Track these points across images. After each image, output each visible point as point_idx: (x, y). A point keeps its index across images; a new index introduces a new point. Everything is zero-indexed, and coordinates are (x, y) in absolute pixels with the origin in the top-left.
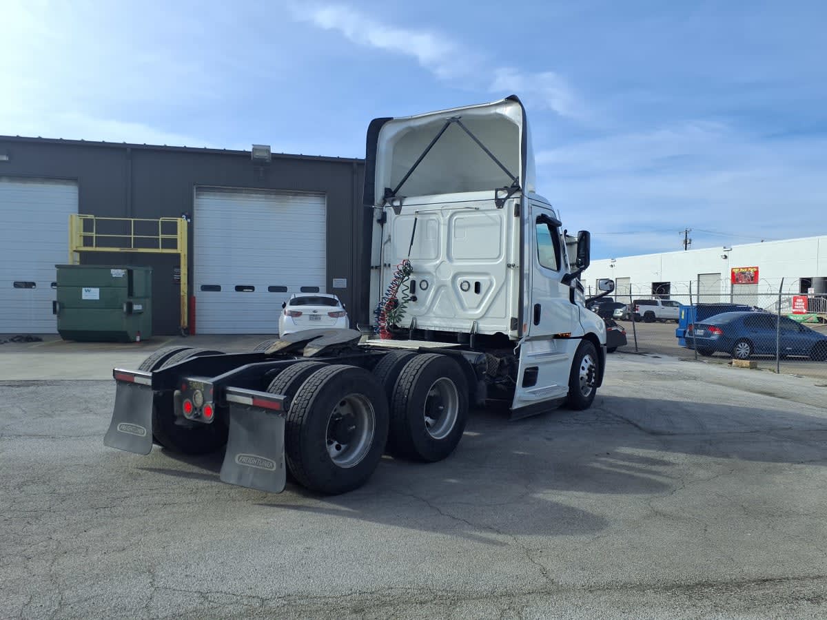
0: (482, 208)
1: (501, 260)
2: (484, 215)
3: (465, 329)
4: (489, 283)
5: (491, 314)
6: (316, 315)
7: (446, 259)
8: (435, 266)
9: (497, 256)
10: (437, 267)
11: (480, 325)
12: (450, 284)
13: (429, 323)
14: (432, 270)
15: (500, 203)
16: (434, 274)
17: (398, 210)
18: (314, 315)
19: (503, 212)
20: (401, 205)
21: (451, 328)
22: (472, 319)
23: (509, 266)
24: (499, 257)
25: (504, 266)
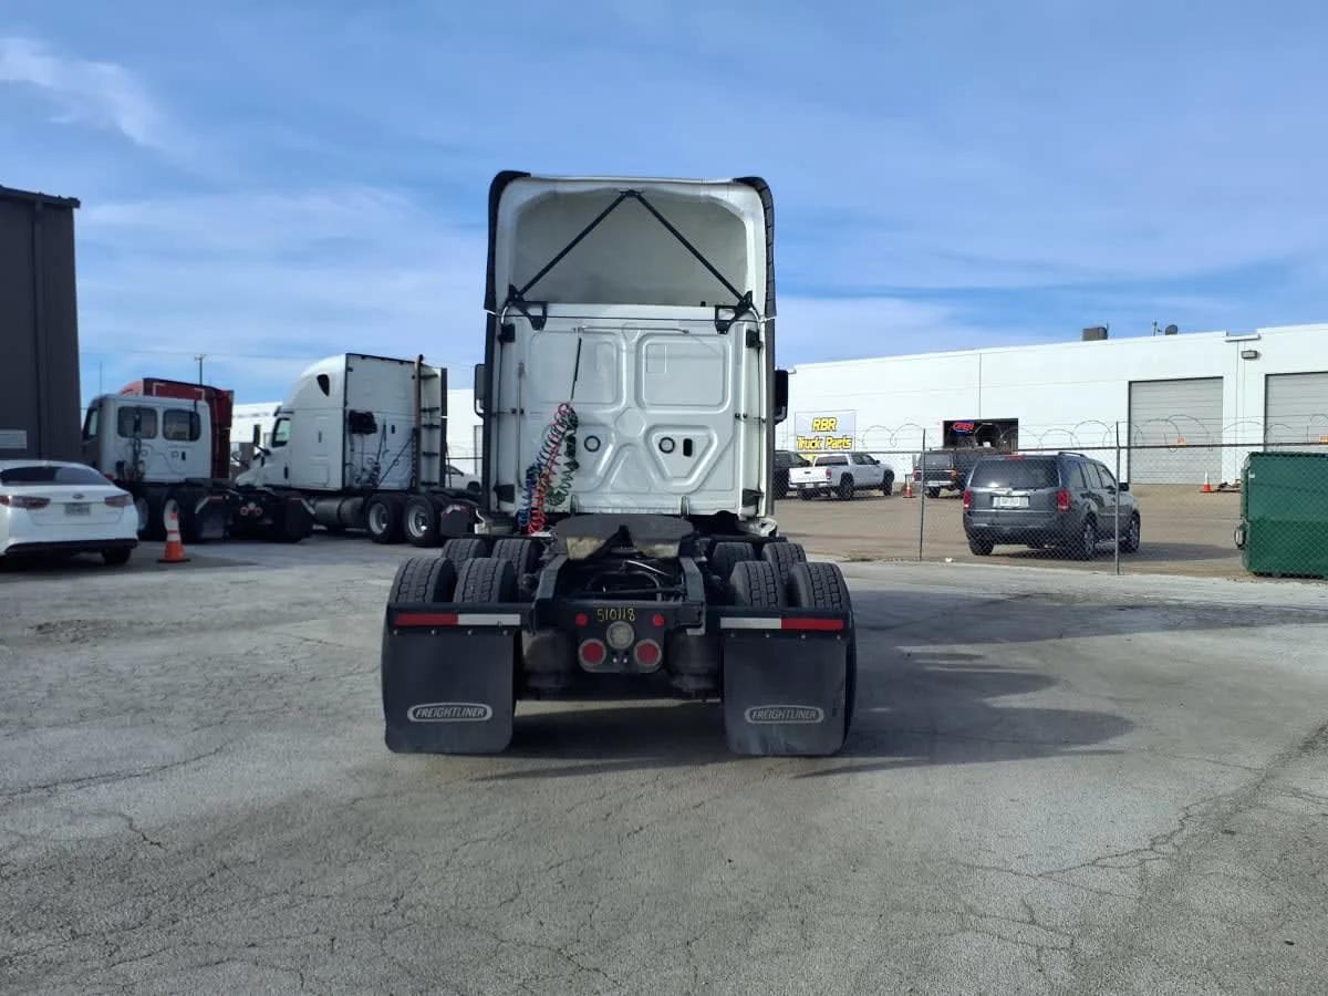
0: (693, 330)
1: (725, 408)
2: (696, 342)
3: (668, 509)
4: (706, 443)
5: (709, 486)
6: (80, 504)
7: (633, 404)
8: (613, 414)
9: (718, 402)
10: (618, 417)
11: (692, 502)
12: (640, 441)
13: (602, 502)
14: (609, 421)
15: (722, 327)
16: (612, 426)
17: (538, 323)
18: (75, 504)
19: (728, 340)
20: (545, 315)
21: (643, 508)
22: (680, 494)
23: (737, 417)
24: (722, 403)
25: (732, 416)
